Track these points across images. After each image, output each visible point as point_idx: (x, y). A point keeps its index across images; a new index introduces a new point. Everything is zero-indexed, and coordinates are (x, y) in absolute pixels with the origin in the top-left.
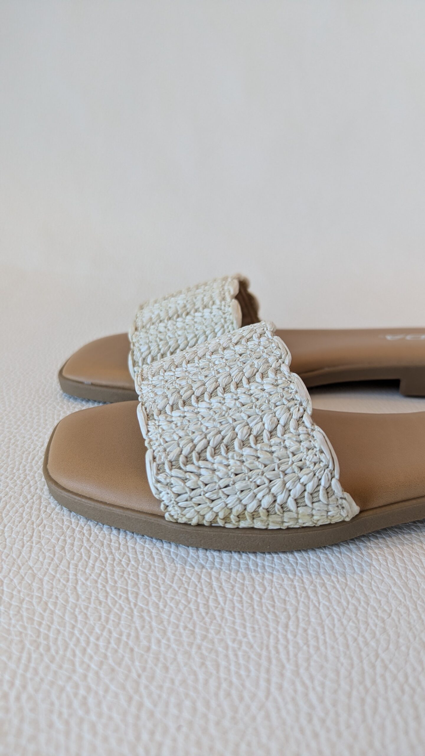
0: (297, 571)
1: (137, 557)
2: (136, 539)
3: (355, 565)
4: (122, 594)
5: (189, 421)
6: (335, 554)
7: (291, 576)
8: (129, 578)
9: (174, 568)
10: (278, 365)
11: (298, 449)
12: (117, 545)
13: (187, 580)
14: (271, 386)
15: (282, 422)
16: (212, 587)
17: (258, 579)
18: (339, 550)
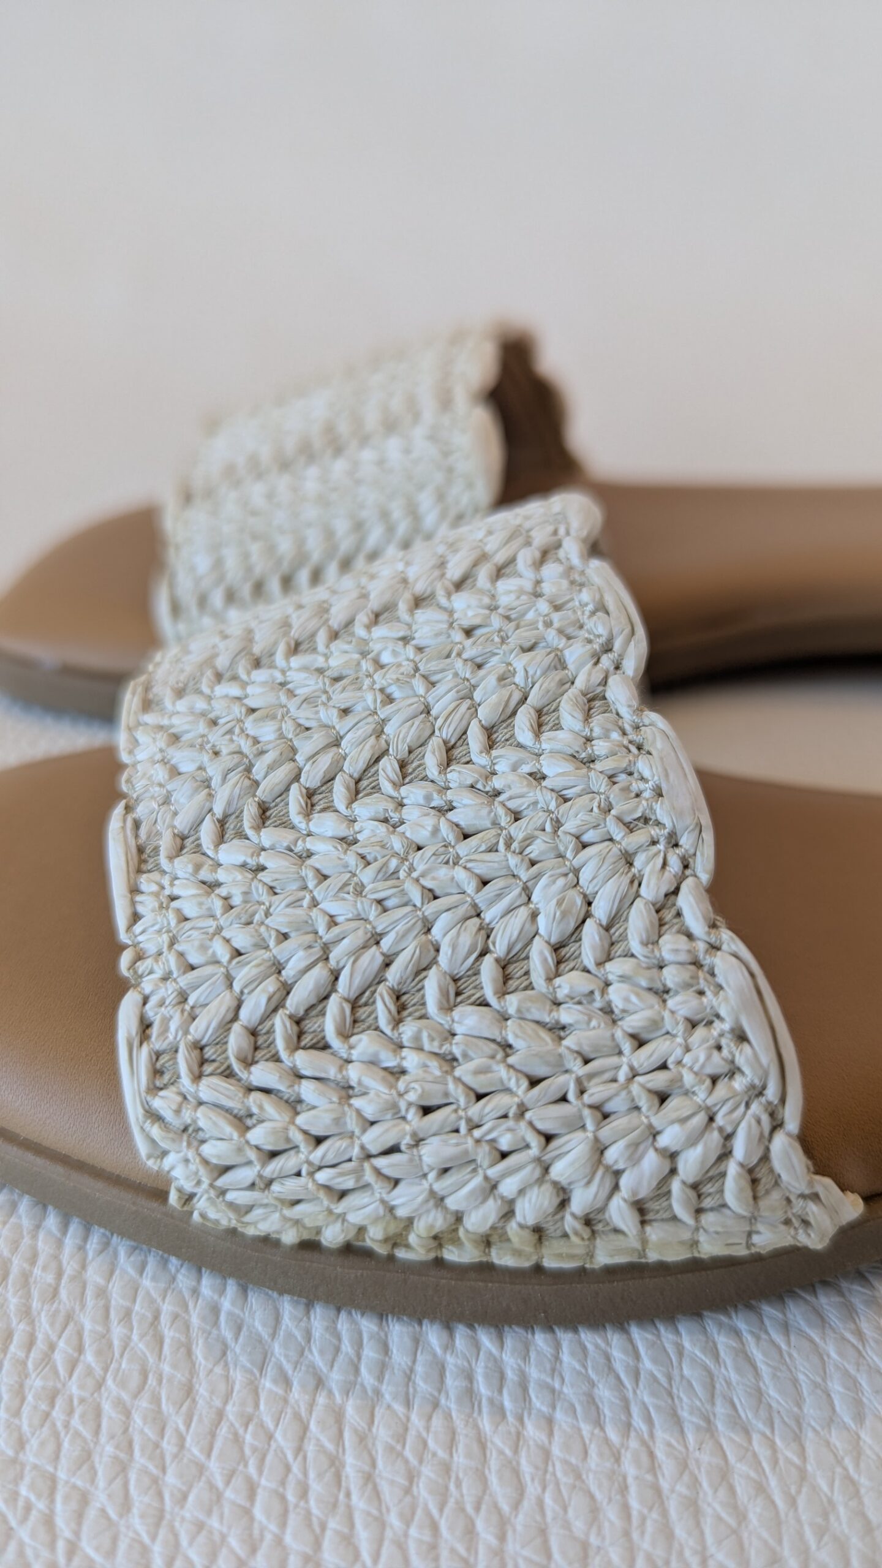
0: (635, 1411)
1: (108, 1331)
2: (116, 1254)
3: (836, 1387)
4: (33, 1498)
5: (272, 890)
6: (767, 1332)
7: (613, 1435)
8: (67, 1426)
9: (222, 1387)
10: (597, 677)
11: (656, 1024)
12: (50, 1278)
13: (256, 1443)
14: (568, 767)
15: (601, 910)
16: (338, 1478)
17: (500, 1444)
18: (780, 1316)
